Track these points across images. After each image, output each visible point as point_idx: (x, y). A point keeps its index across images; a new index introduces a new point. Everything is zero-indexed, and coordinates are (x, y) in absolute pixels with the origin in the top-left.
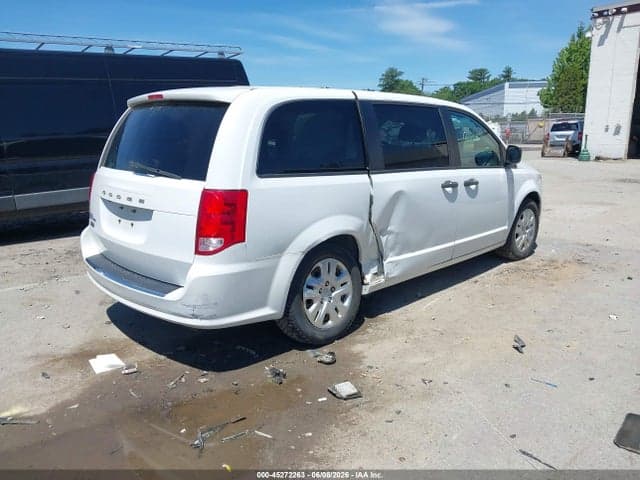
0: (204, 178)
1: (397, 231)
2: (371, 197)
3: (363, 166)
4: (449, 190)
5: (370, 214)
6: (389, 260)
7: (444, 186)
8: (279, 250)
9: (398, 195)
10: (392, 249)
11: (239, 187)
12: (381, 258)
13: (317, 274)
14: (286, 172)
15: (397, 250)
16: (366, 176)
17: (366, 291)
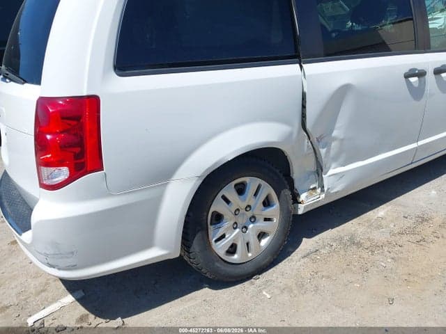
0: (37, 81)
1: (342, 137)
2: (304, 95)
3: (293, 53)
4: (414, 80)
5: (304, 116)
6: (331, 172)
7: (407, 76)
8: (164, 175)
9: (345, 90)
10: (335, 159)
11: (84, 92)
12: (319, 170)
13: (241, 190)
14: (162, 66)
15: (341, 160)
16: (297, 66)
17: (301, 210)
